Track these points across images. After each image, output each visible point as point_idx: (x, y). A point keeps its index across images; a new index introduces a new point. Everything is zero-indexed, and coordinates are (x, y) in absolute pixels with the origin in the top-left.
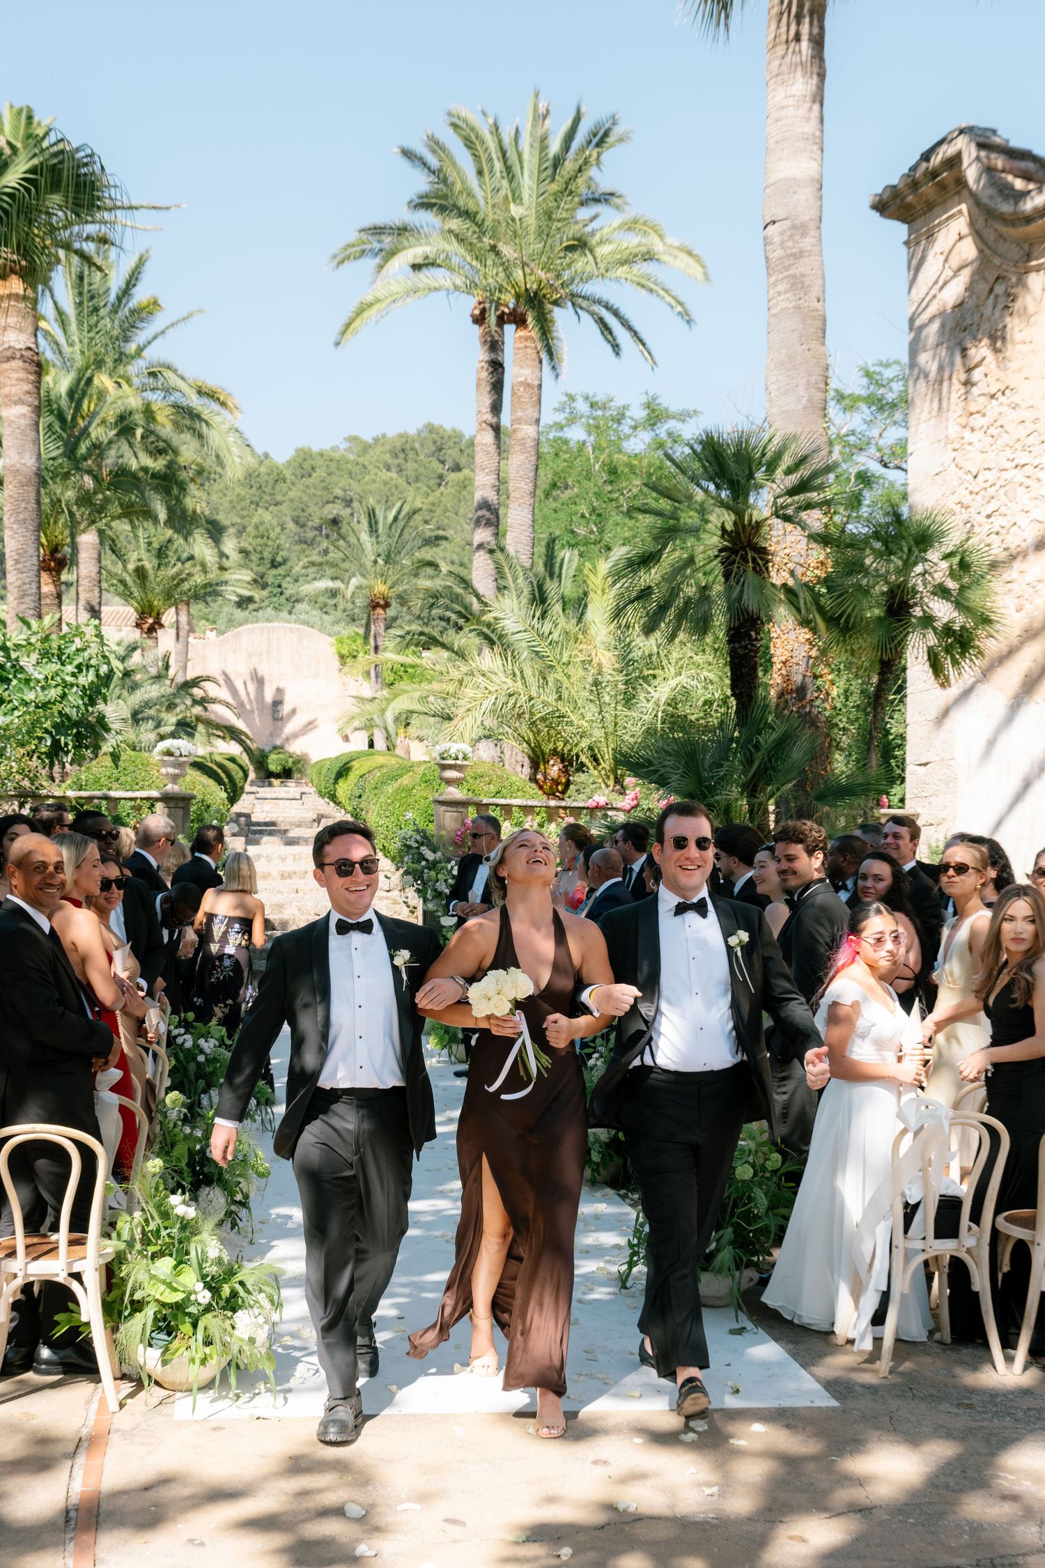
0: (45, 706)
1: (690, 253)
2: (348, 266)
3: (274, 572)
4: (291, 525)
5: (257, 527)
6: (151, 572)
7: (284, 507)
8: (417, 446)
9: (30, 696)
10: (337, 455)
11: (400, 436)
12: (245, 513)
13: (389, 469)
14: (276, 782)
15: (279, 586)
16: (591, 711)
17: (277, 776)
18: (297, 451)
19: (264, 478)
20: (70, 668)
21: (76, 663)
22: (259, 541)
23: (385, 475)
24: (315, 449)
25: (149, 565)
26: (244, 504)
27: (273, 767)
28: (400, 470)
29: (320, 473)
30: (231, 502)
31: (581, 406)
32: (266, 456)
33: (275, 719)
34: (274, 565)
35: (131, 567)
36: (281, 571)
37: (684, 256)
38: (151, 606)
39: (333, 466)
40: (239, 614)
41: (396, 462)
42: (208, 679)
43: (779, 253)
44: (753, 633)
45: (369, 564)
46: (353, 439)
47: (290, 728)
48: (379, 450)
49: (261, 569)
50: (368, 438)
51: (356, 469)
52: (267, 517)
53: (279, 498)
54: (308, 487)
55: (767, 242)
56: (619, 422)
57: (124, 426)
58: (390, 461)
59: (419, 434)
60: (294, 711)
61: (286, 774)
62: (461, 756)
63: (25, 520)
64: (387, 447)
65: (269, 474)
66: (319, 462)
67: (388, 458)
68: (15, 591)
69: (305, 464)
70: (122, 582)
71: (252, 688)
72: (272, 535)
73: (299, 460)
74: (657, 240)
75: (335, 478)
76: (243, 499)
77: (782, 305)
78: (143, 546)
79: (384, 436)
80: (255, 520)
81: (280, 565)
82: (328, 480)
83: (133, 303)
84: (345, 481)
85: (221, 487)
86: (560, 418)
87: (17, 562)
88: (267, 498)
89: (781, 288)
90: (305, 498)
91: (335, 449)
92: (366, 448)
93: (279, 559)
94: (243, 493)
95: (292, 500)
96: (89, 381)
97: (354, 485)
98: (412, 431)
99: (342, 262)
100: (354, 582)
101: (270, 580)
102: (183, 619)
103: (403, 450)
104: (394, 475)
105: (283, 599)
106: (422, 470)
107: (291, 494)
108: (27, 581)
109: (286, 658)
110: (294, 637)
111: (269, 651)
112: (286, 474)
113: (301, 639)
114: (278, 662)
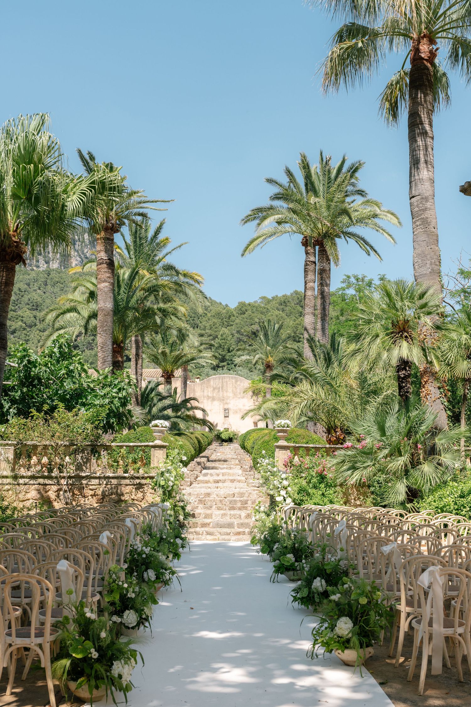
0: (102, 406)
1: (392, 214)
2: (249, 224)
3: (229, 354)
4: (236, 334)
5: (222, 336)
6: (168, 353)
7: (233, 327)
8: (290, 300)
9: (97, 402)
10: (256, 305)
11: (284, 296)
12: (216, 330)
13: (278, 310)
14: (225, 444)
15: (231, 360)
16: (350, 407)
17: (226, 441)
18: (239, 303)
19: (225, 314)
20: (115, 390)
21: (118, 388)
22: (223, 341)
23: (277, 312)
24: (247, 302)
25: (167, 350)
26: (216, 326)
27: (224, 438)
28: (283, 311)
29: (249, 312)
30: (210, 325)
31: (353, 280)
32: (227, 305)
33: (225, 416)
34: (229, 351)
35: (160, 351)
36: (232, 353)
37: (389, 215)
39: (255, 309)
40: (212, 372)
41: (282, 307)
42: (194, 399)
43: (416, 209)
44: (407, 368)
45: (264, 349)
46: (263, 298)
47: (231, 420)
48: (274, 302)
49: (224, 353)
50: (270, 297)
51: (265, 310)
52: (226, 331)
53: (231, 323)
54: (243, 318)
55: (411, 205)
56: (370, 286)
57: (153, 290)
58: (279, 307)
59: (292, 294)
60: (233, 413)
61: (230, 440)
62: (286, 426)
63: (106, 330)
64: (278, 301)
65: (227, 313)
66: (249, 308)
67: (277, 305)
68: (101, 360)
69: (243, 309)
72: (229, 339)
73: (240, 307)
74: (377, 209)
75: (255, 314)
76: (216, 324)
77: (419, 230)
78: (166, 341)
79: (277, 296)
80: (221, 332)
81: (232, 351)
82: (253, 315)
83: (158, 241)
84: (260, 316)
85: (207, 319)
86: (344, 285)
87: (102, 348)
88: (226, 323)
89: (418, 223)
90: (242, 323)
91: (255, 302)
92: (269, 301)
93: (231, 349)
94: (216, 321)
95: (237, 324)
96: (137, 272)
97: (263, 317)
98: (288, 294)
99: (246, 222)
100: (257, 356)
101: (227, 358)
103: (285, 302)
104: (281, 312)
105: (233, 366)
106: (292, 310)
107: (237, 321)
108: (106, 355)
109: (230, 390)
110: (234, 381)
111: (222, 387)
112: (235, 313)
113: (236, 381)
114: (226, 392)
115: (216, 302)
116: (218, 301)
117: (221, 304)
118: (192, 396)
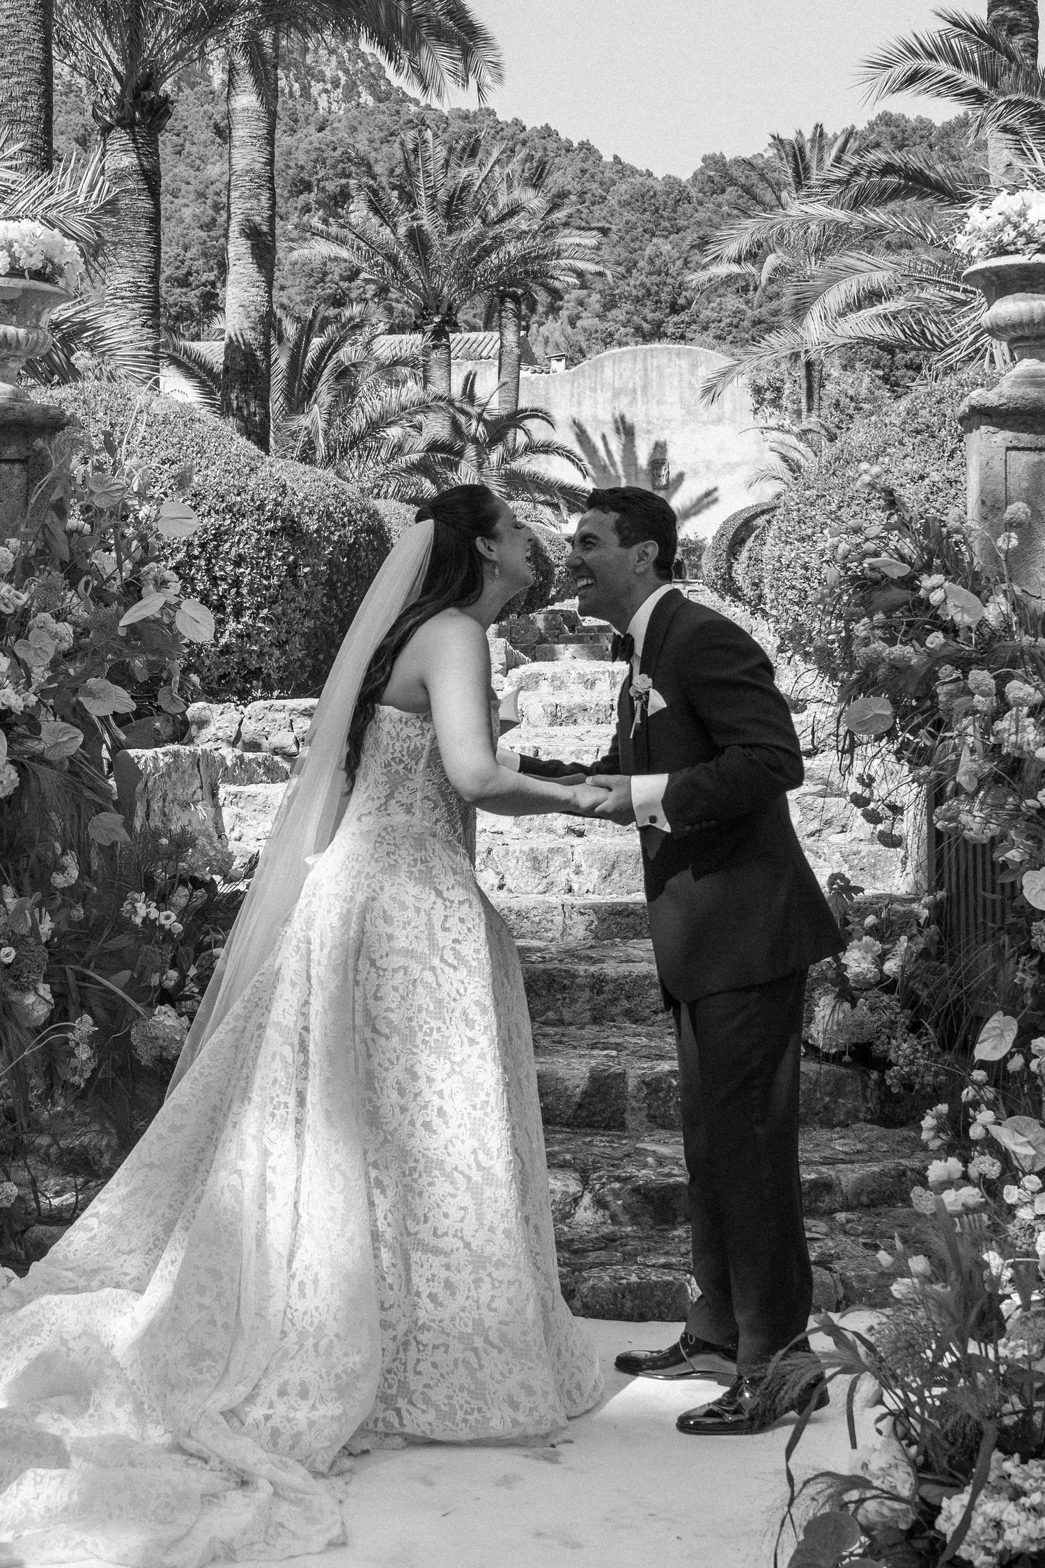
3: (676, 318)
5: (651, 261)
7: (688, 235)
12: (636, 245)
18: (704, 160)
19: (662, 198)
22: (655, 278)
26: (635, 233)
30: (618, 232)
34: (675, 309)
35: (402, 230)
36: (684, 316)
38: (437, 295)
47: (679, 501)
49: (658, 315)
52: (666, 247)
53: (681, 223)
60: (683, 475)
65: (668, 195)
66: (735, 172)
69: (717, 177)
70: (392, 259)
71: (615, 445)
72: (673, 271)
73: (709, 172)
76: (634, 227)
80: (649, 251)
81: (683, 308)
88: (666, 224)
91: (756, 155)
93: (681, 301)
95: (699, 224)
101: (670, 330)
102: (513, 340)
107: (699, 216)
109: (672, 396)
110: (685, 363)
111: (645, 387)
112: (694, 192)
113: (695, 366)
114: (659, 403)
117: (649, 174)
118: (534, 405)
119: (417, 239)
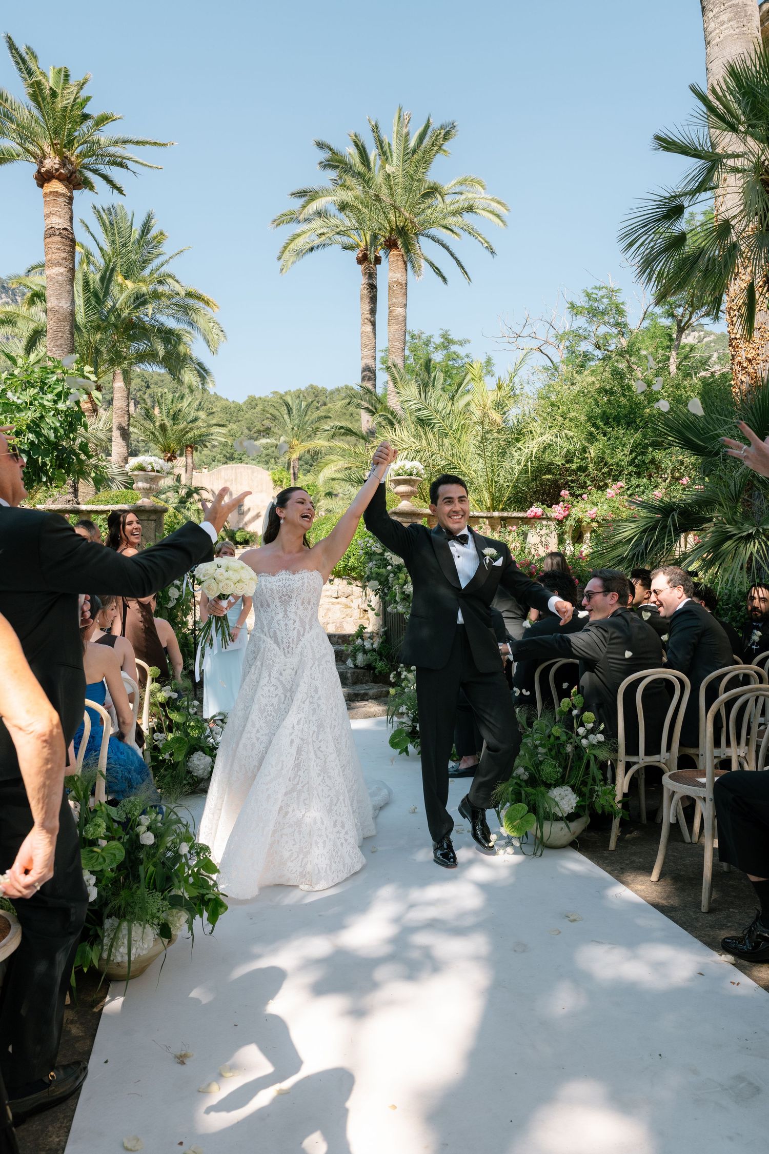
4: (246, 431)
6: (169, 427)
7: (242, 423)
10: (268, 399)
11: (298, 390)
14: (240, 547)
17: (241, 544)
19: (233, 409)
25: (168, 423)
27: (238, 539)
29: (259, 409)
33: (239, 514)
35: (157, 424)
38: (169, 447)
39: (266, 404)
42: (203, 490)
45: (290, 431)
47: (247, 518)
52: (235, 427)
53: (240, 418)
54: (254, 413)
59: (307, 389)
60: (249, 509)
66: (259, 402)
69: (252, 403)
70: (153, 433)
78: (165, 414)
79: (290, 391)
88: (234, 418)
95: (246, 419)
100: (282, 439)
102: (190, 460)
107: (247, 416)
109: (245, 482)
110: (250, 471)
111: (236, 479)
112: (244, 408)
113: (253, 472)
114: (241, 484)
115: (221, 398)
116: (224, 397)
118: (199, 485)
119: (163, 427)
